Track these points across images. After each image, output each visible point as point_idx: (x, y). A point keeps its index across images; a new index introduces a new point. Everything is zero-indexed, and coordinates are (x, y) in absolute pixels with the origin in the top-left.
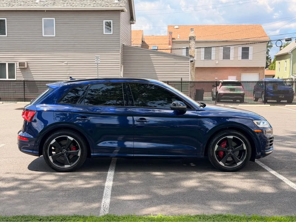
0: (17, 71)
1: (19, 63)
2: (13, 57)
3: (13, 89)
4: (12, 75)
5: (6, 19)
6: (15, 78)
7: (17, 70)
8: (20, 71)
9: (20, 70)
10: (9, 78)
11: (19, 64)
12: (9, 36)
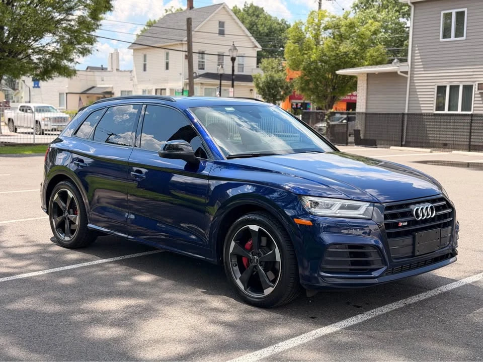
0: (476, 99)
1: (479, 84)
2: (472, 73)
3: (454, 129)
4: (467, 105)
5: (465, 10)
6: (470, 110)
7: (476, 96)
8: (480, 99)
9: (479, 96)
10: (462, 111)
11: (478, 87)
12: (468, 38)
